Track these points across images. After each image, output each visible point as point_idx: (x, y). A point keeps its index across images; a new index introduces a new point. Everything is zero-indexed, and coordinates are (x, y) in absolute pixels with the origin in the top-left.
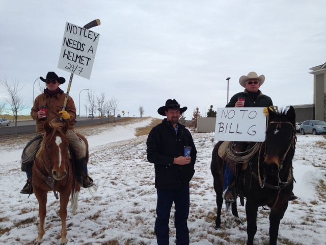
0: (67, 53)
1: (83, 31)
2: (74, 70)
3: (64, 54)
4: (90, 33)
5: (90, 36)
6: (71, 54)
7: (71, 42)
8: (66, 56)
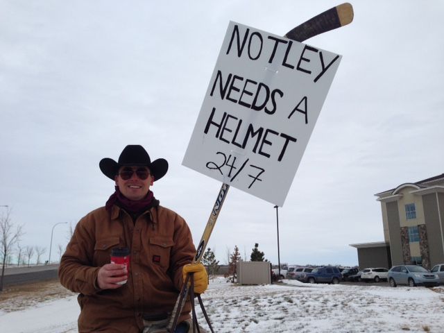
0: (217, 119)
1: (282, 48)
2: (234, 172)
3: (210, 122)
4: (308, 54)
5: (304, 65)
6: (232, 124)
7: (238, 84)
8: (213, 129)
